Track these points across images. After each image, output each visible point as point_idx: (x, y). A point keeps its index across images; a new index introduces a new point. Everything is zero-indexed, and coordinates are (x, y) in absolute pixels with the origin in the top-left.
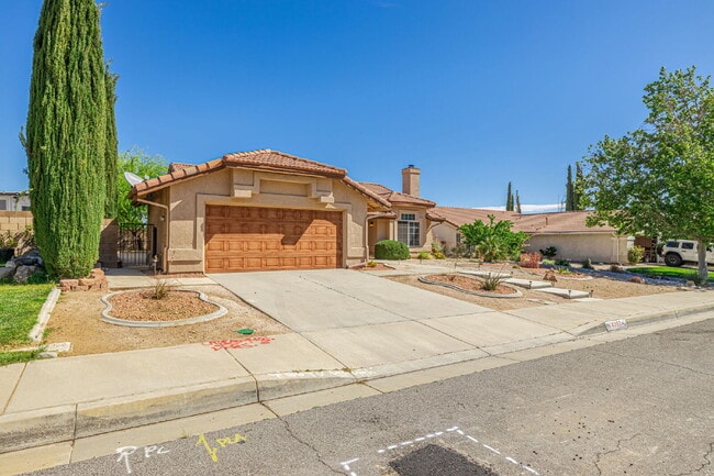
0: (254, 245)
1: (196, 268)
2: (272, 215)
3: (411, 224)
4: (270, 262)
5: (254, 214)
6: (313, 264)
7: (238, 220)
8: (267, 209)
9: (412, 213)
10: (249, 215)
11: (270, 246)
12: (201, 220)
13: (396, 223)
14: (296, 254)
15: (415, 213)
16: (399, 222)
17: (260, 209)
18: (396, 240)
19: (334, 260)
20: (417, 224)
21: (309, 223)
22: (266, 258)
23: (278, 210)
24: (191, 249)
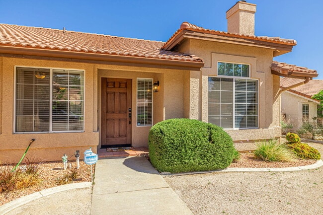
3: (240, 84)
9: (241, 61)
13: (205, 78)
15: (251, 62)
18: (205, 119)
20: (253, 85)
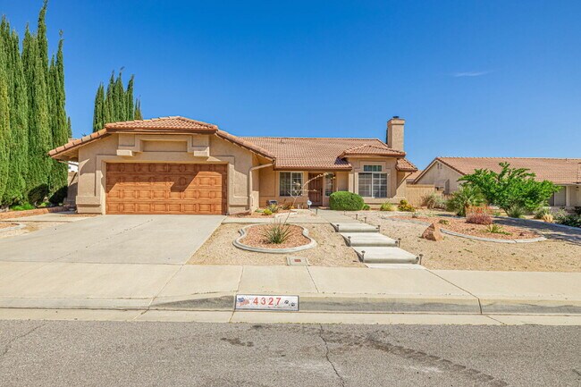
0: (144, 193)
1: (96, 210)
2: (159, 169)
3: (376, 176)
4: (158, 207)
5: (144, 169)
6: (197, 211)
7: (131, 174)
8: (154, 165)
9: (377, 164)
10: (140, 170)
11: (157, 195)
12: (100, 175)
14: (181, 201)
15: (383, 164)
16: (360, 174)
17: (150, 165)
19: (219, 208)
20: (384, 176)
21: (194, 175)
22: (153, 203)
23: (165, 165)
24: (92, 196)
